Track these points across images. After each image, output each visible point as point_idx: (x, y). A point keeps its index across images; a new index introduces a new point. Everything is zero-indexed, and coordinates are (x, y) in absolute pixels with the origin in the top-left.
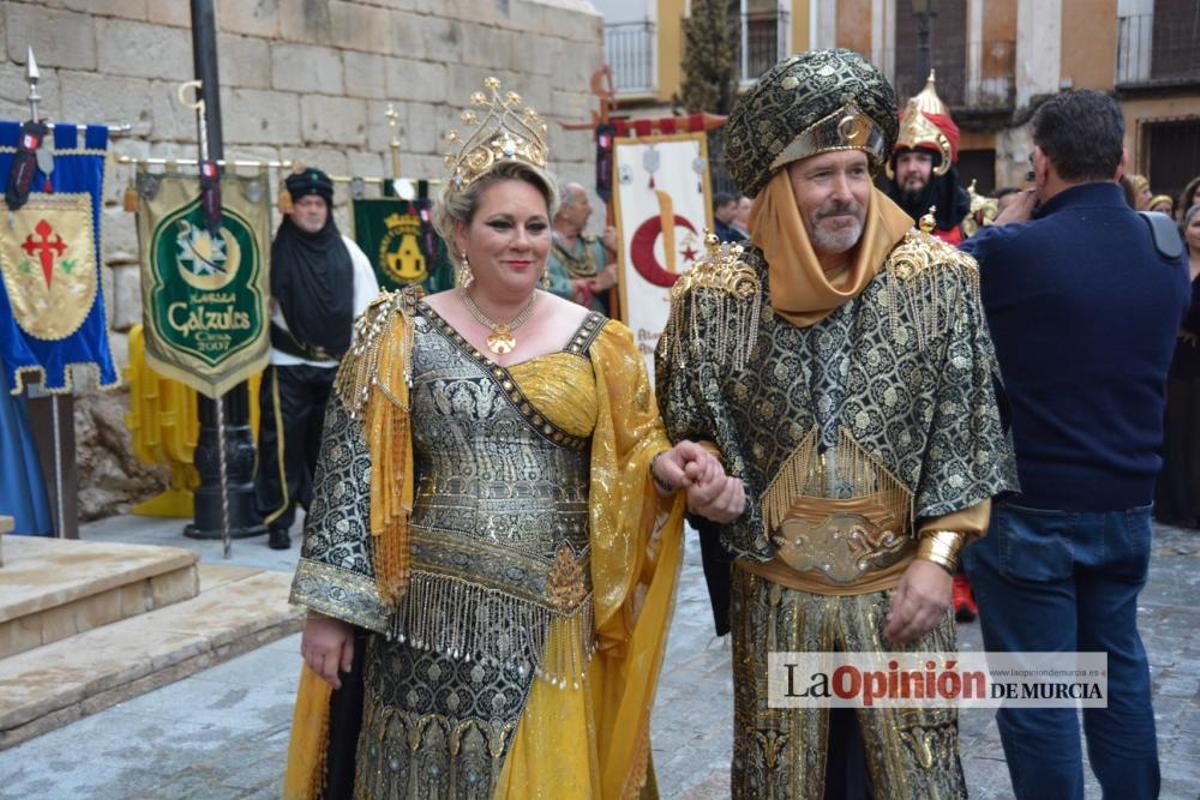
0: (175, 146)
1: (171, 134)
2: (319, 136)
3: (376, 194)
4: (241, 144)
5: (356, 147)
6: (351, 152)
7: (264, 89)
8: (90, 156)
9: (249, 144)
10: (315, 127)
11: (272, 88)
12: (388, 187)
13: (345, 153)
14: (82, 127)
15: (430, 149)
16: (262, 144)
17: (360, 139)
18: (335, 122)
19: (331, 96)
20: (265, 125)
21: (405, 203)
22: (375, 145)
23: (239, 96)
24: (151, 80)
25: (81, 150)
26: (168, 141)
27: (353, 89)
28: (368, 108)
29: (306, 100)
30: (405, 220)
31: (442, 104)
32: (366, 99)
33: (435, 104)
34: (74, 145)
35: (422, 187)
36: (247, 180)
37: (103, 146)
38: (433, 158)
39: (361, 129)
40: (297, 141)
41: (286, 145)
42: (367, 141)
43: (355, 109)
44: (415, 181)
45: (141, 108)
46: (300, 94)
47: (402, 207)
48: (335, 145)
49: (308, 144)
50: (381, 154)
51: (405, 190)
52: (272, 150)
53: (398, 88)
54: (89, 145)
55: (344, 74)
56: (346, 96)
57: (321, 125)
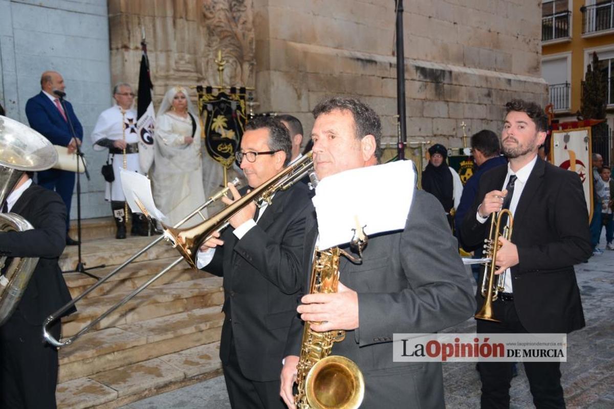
0: (389, 138)
1: (389, 134)
2: (439, 133)
3: (456, 154)
4: (412, 137)
5: (453, 136)
6: (450, 138)
7: (420, 117)
9: (415, 136)
10: (438, 129)
11: (423, 116)
12: (461, 151)
13: (448, 139)
16: (419, 136)
17: (454, 133)
18: (444, 127)
19: (444, 118)
20: (420, 130)
21: (467, 157)
22: (458, 136)
23: (411, 120)
24: (383, 116)
26: (388, 136)
27: (451, 115)
28: (457, 122)
29: (435, 120)
30: (468, 163)
31: (485, 119)
32: (456, 119)
33: (482, 120)
36: (414, 148)
39: (454, 129)
40: (431, 135)
41: (427, 136)
42: (456, 134)
43: (452, 123)
46: (433, 118)
47: (467, 158)
48: (444, 136)
49: (435, 136)
50: (461, 138)
51: (467, 152)
52: (423, 139)
53: (468, 114)
55: (449, 111)
56: (449, 118)
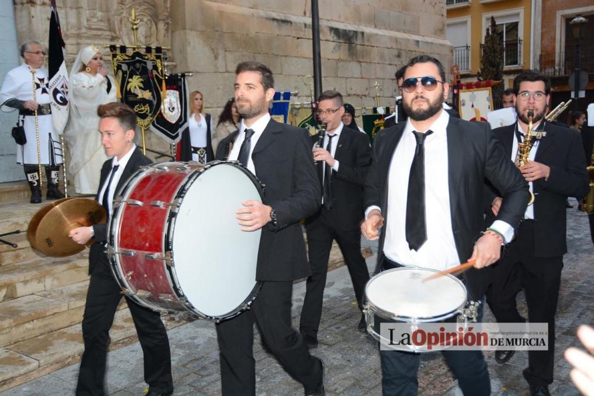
0: (305, 98)
1: (304, 94)
2: (353, 92)
3: (370, 113)
5: (365, 96)
6: (363, 97)
7: (335, 77)
8: (284, 103)
10: (351, 89)
11: (337, 77)
12: (375, 110)
13: (361, 98)
14: (282, 93)
15: (390, 95)
17: (367, 93)
18: (358, 87)
19: (357, 78)
21: (381, 115)
22: (371, 95)
23: (326, 80)
24: (298, 76)
25: (282, 100)
26: (303, 96)
27: (364, 76)
28: (369, 81)
29: (348, 80)
30: (380, 121)
32: (369, 79)
34: (279, 99)
35: (387, 109)
37: (289, 99)
38: (392, 99)
39: (367, 89)
42: (369, 94)
43: (365, 83)
44: (385, 107)
46: (347, 78)
47: (380, 117)
48: (358, 95)
49: (349, 95)
50: (374, 98)
51: (381, 111)
53: (380, 74)
54: (284, 99)
55: (361, 71)
56: (362, 78)
57: (353, 88)
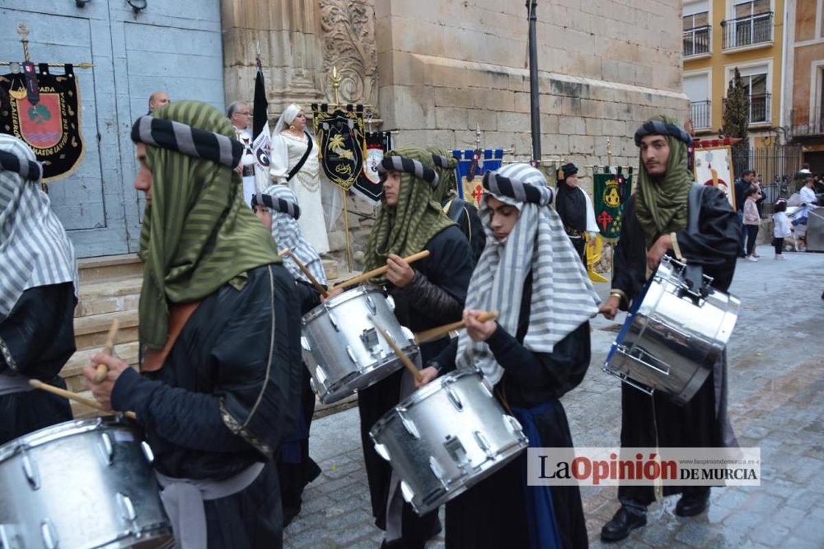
0: (523, 156)
1: (522, 153)
2: (576, 151)
3: (601, 172)
4: (547, 155)
5: (590, 154)
6: (588, 156)
7: (556, 134)
8: (496, 161)
9: (550, 155)
10: (574, 147)
11: (559, 134)
12: (607, 169)
13: (585, 157)
14: (494, 150)
15: (619, 154)
16: (554, 155)
17: (592, 152)
18: (582, 145)
19: (581, 135)
20: (556, 147)
21: (613, 175)
22: (597, 154)
23: (546, 137)
24: (515, 133)
25: (493, 159)
26: (521, 155)
27: (589, 133)
28: (594, 139)
29: (571, 137)
30: (613, 182)
31: (624, 136)
32: (594, 136)
33: (621, 137)
34: (491, 158)
35: (620, 169)
36: (549, 167)
37: (501, 157)
38: (620, 158)
39: (592, 147)
40: (567, 153)
41: (564, 155)
42: (594, 152)
43: (590, 141)
44: (617, 167)
45: (511, 143)
46: (569, 135)
47: (612, 177)
48: (582, 154)
49: (571, 154)
50: (600, 157)
51: (613, 171)
52: (558, 157)
53: (606, 131)
54: (496, 157)
55: (586, 127)
56: (587, 135)
57: (577, 147)
